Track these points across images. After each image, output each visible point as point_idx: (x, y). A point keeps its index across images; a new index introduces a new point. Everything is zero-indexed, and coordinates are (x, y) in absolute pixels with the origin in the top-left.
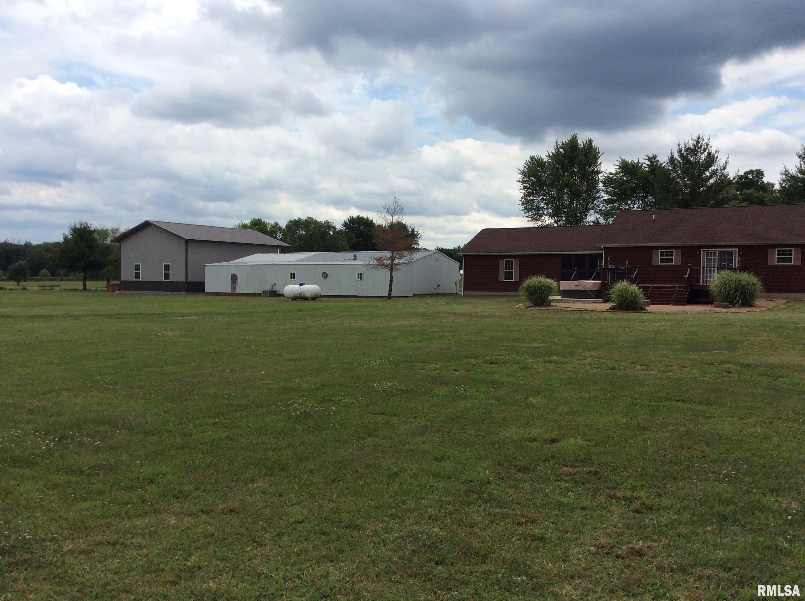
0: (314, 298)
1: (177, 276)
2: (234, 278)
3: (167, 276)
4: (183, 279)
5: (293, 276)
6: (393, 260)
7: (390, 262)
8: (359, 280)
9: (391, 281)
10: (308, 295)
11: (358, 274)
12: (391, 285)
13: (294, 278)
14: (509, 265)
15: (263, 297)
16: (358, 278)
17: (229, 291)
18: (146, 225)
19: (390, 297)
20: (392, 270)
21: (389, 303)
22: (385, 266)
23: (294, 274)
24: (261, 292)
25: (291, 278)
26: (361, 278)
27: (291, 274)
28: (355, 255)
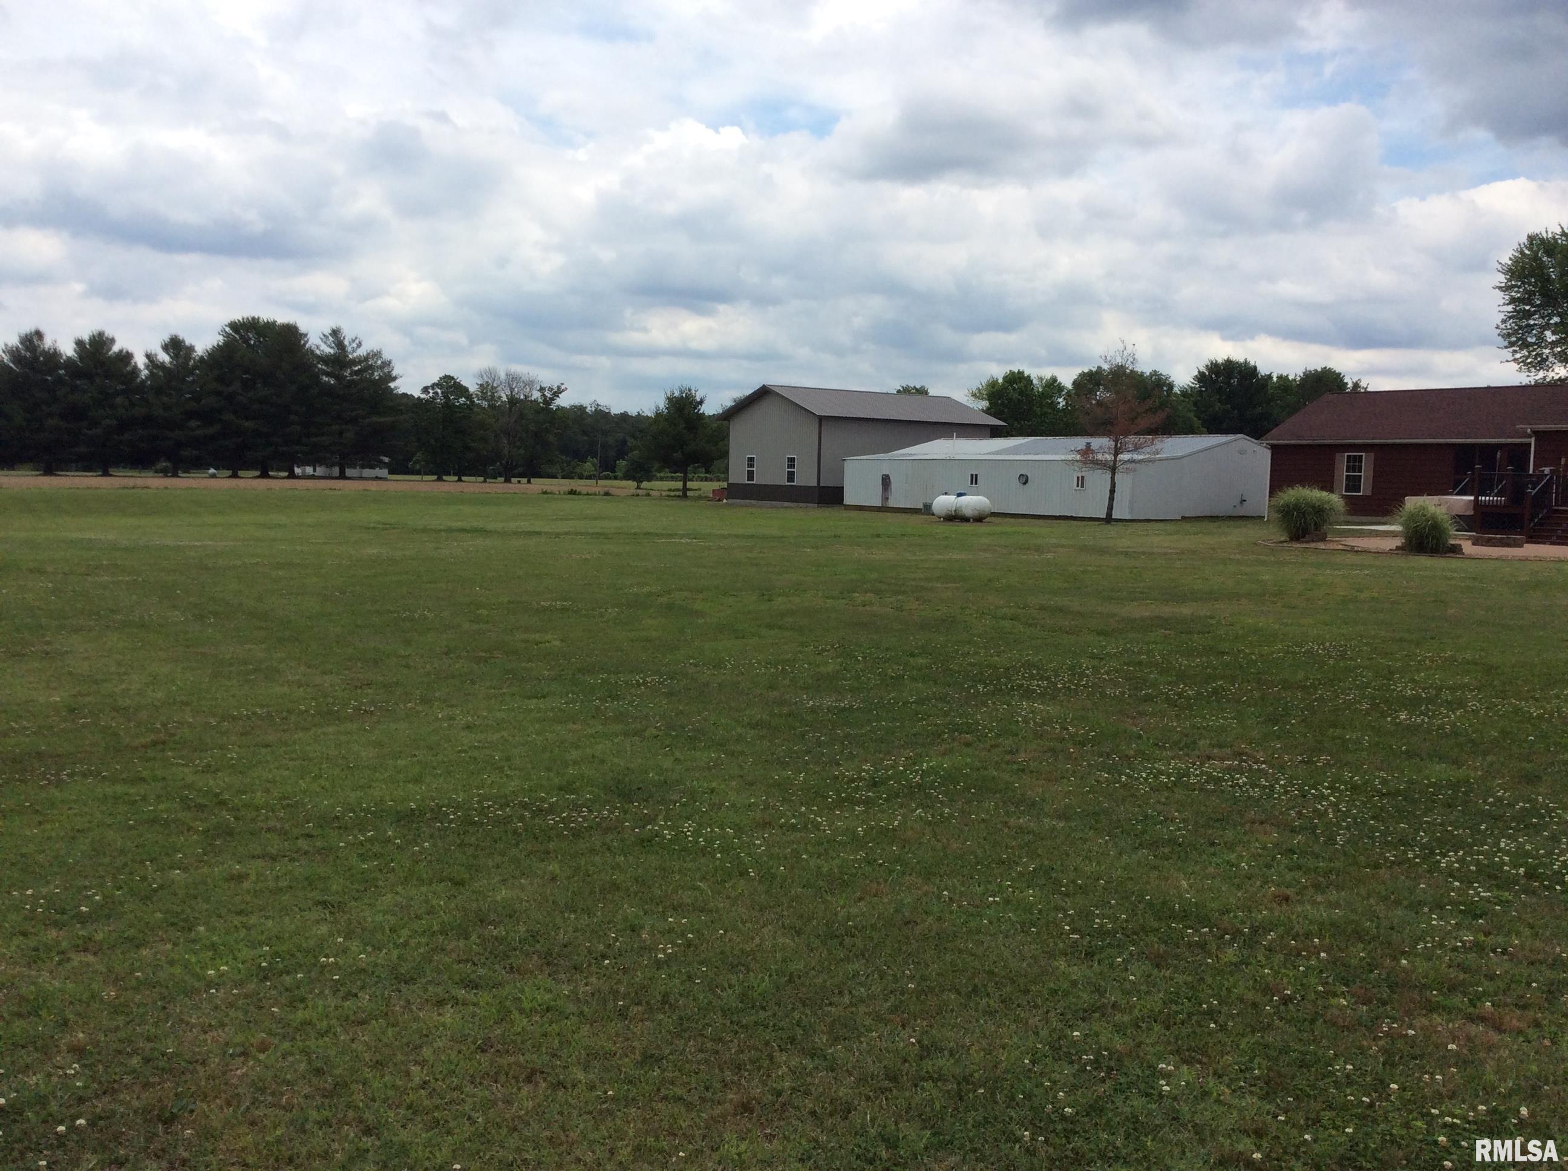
0: (979, 519)
1: (805, 477)
2: (886, 481)
3: (791, 476)
4: (814, 483)
5: (974, 479)
6: (1116, 455)
7: (1109, 457)
8: (1079, 488)
9: (1112, 491)
10: (968, 512)
11: (1078, 478)
12: (1111, 499)
13: (976, 483)
14: (1354, 464)
15: (922, 514)
16: (1078, 486)
17: (877, 502)
18: (764, 393)
19: (1109, 519)
20: (1113, 470)
21: (1111, 530)
22: (1102, 465)
23: (976, 475)
24: (921, 506)
25: (972, 483)
26: (1082, 486)
27: (972, 475)
28: (1088, 443)
